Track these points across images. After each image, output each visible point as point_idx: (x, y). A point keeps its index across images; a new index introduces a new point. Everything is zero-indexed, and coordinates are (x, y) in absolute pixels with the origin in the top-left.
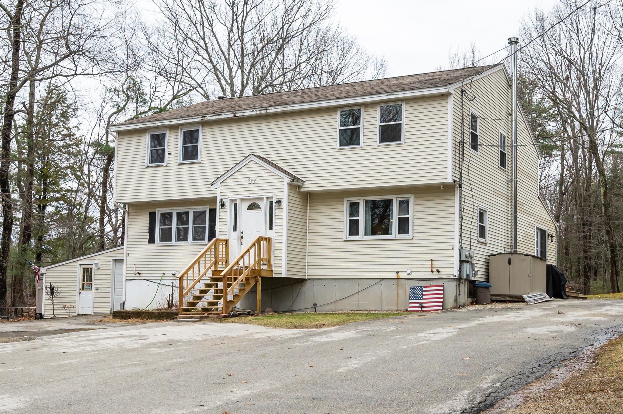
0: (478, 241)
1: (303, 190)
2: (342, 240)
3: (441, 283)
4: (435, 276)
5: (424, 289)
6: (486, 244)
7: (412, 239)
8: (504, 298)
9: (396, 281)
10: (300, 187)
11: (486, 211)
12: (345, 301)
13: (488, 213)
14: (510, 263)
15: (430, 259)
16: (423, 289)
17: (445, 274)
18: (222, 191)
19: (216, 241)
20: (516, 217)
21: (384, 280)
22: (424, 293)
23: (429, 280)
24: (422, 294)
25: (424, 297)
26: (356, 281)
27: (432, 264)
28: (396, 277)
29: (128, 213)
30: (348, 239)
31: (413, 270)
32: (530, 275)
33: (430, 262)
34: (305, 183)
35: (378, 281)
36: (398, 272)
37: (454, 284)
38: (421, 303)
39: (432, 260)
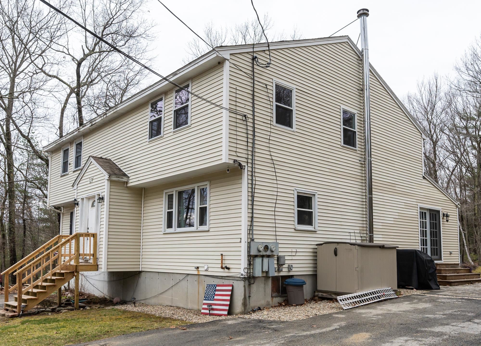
0: (295, 230)
1: (130, 185)
2: (162, 233)
3: (231, 282)
4: (225, 273)
5: (218, 288)
6: (316, 232)
7: (208, 231)
8: (330, 295)
9: (198, 276)
10: (127, 183)
11: (314, 195)
12: (164, 296)
13: (317, 196)
14: (336, 254)
15: (219, 253)
16: (216, 288)
17: (234, 272)
18: (78, 191)
19: (59, 237)
20: (371, 200)
21: (190, 276)
22: (216, 293)
23: (222, 277)
24: (214, 294)
25: (216, 297)
26: (171, 275)
27: (222, 260)
28: (196, 273)
29: (63, 214)
30: (167, 232)
31: (210, 265)
32: (357, 269)
33: (220, 257)
34: (130, 178)
35: (185, 275)
36: (198, 268)
37: (241, 284)
38: (210, 305)
39: (222, 255)
